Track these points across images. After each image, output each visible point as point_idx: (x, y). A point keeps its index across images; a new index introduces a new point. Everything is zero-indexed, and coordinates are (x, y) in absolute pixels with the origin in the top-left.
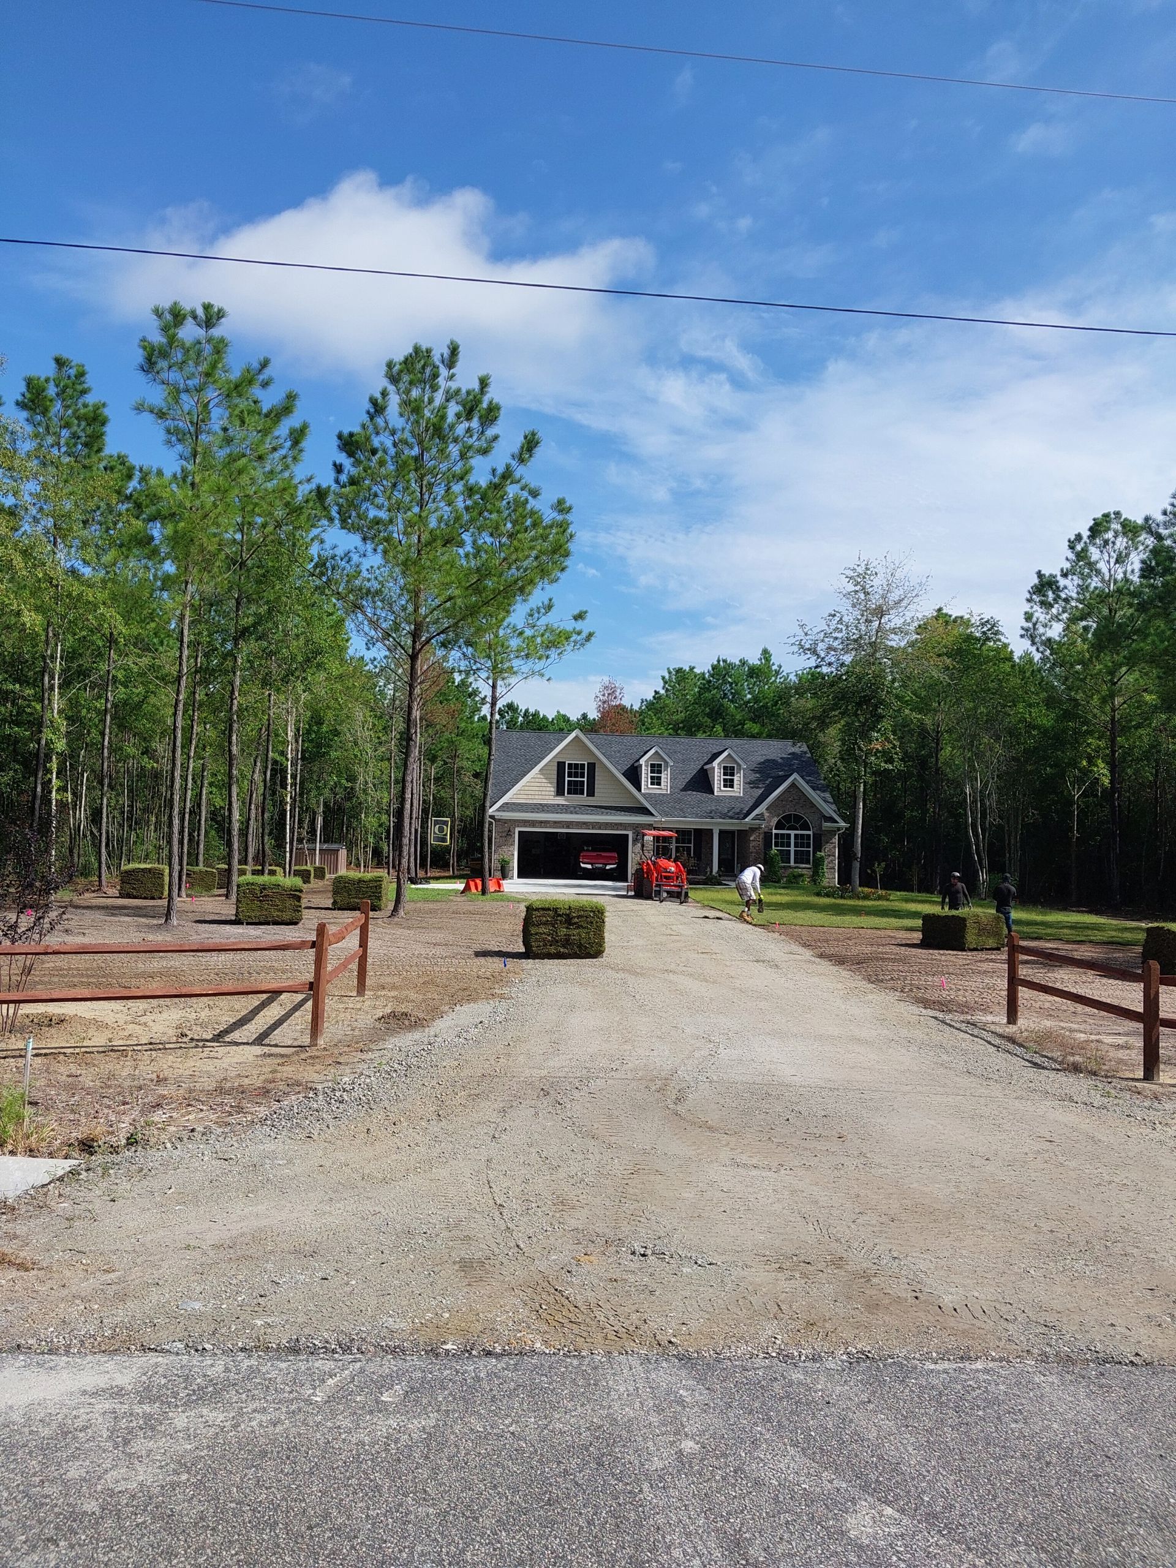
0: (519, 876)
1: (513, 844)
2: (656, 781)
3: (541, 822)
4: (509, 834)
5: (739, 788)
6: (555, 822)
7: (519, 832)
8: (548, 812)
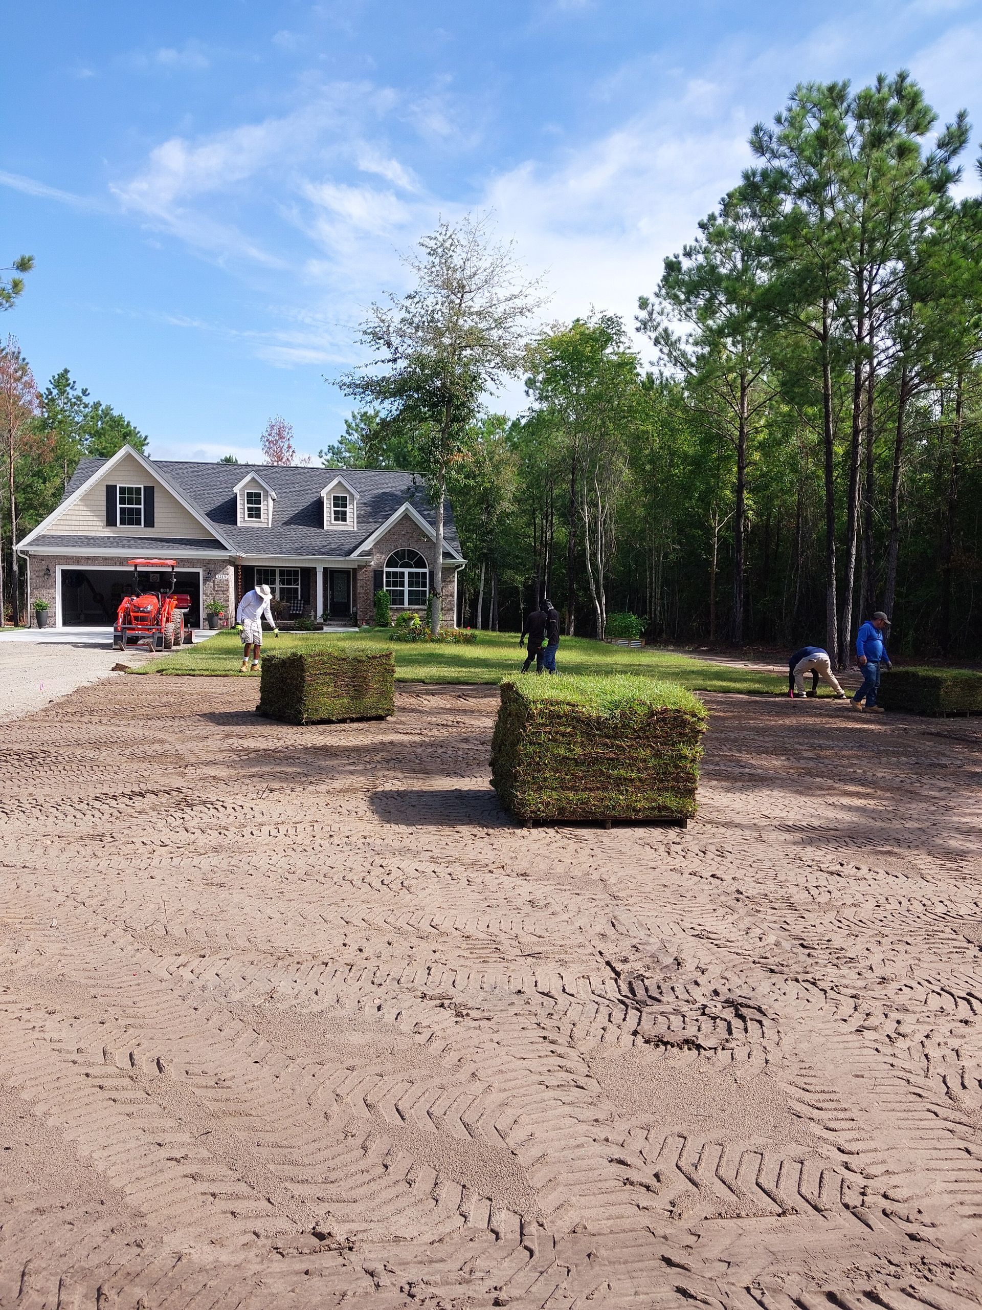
0: (65, 623)
1: (53, 586)
2: (255, 513)
3: (88, 558)
4: (48, 572)
5: (351, 524)
6: (106, 559)
7: (63, 571)
8: (94, 546)
